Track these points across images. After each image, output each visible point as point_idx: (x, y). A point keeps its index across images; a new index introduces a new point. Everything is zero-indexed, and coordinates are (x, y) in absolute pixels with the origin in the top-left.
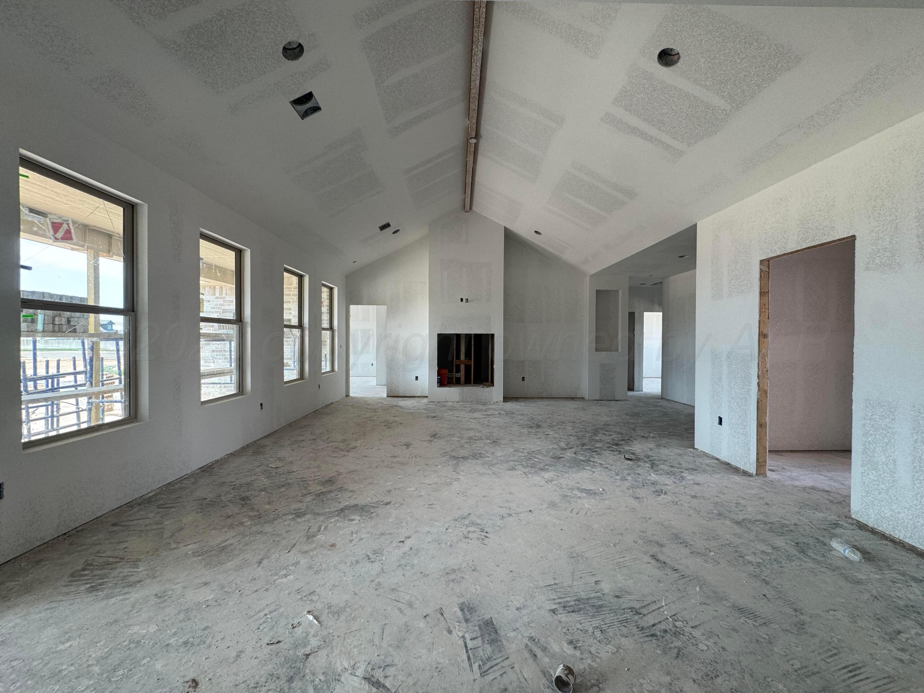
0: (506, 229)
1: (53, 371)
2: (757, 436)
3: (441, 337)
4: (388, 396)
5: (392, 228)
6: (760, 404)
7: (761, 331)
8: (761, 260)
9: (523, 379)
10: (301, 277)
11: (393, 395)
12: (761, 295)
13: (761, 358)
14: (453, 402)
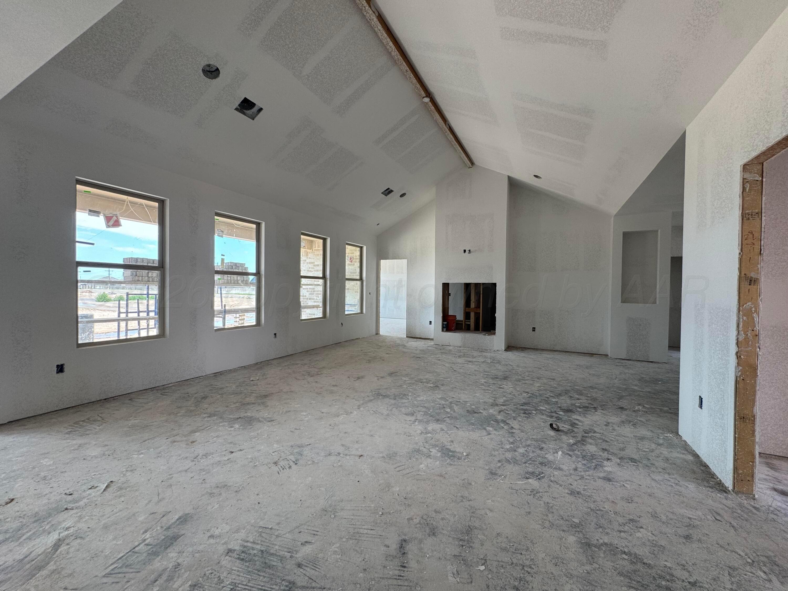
0: (509, 178)
2: (735, 433)
3: (446, 286)
4: (407, 337)
5: (397, 193)
6: (741, 385)
7: (743, 273)
8: (744, 165)
9: (534, 329)
10: (325, 240)
11: (411, 336)
12: (745, 218)
13: (744, 315)
14: (455, 346)
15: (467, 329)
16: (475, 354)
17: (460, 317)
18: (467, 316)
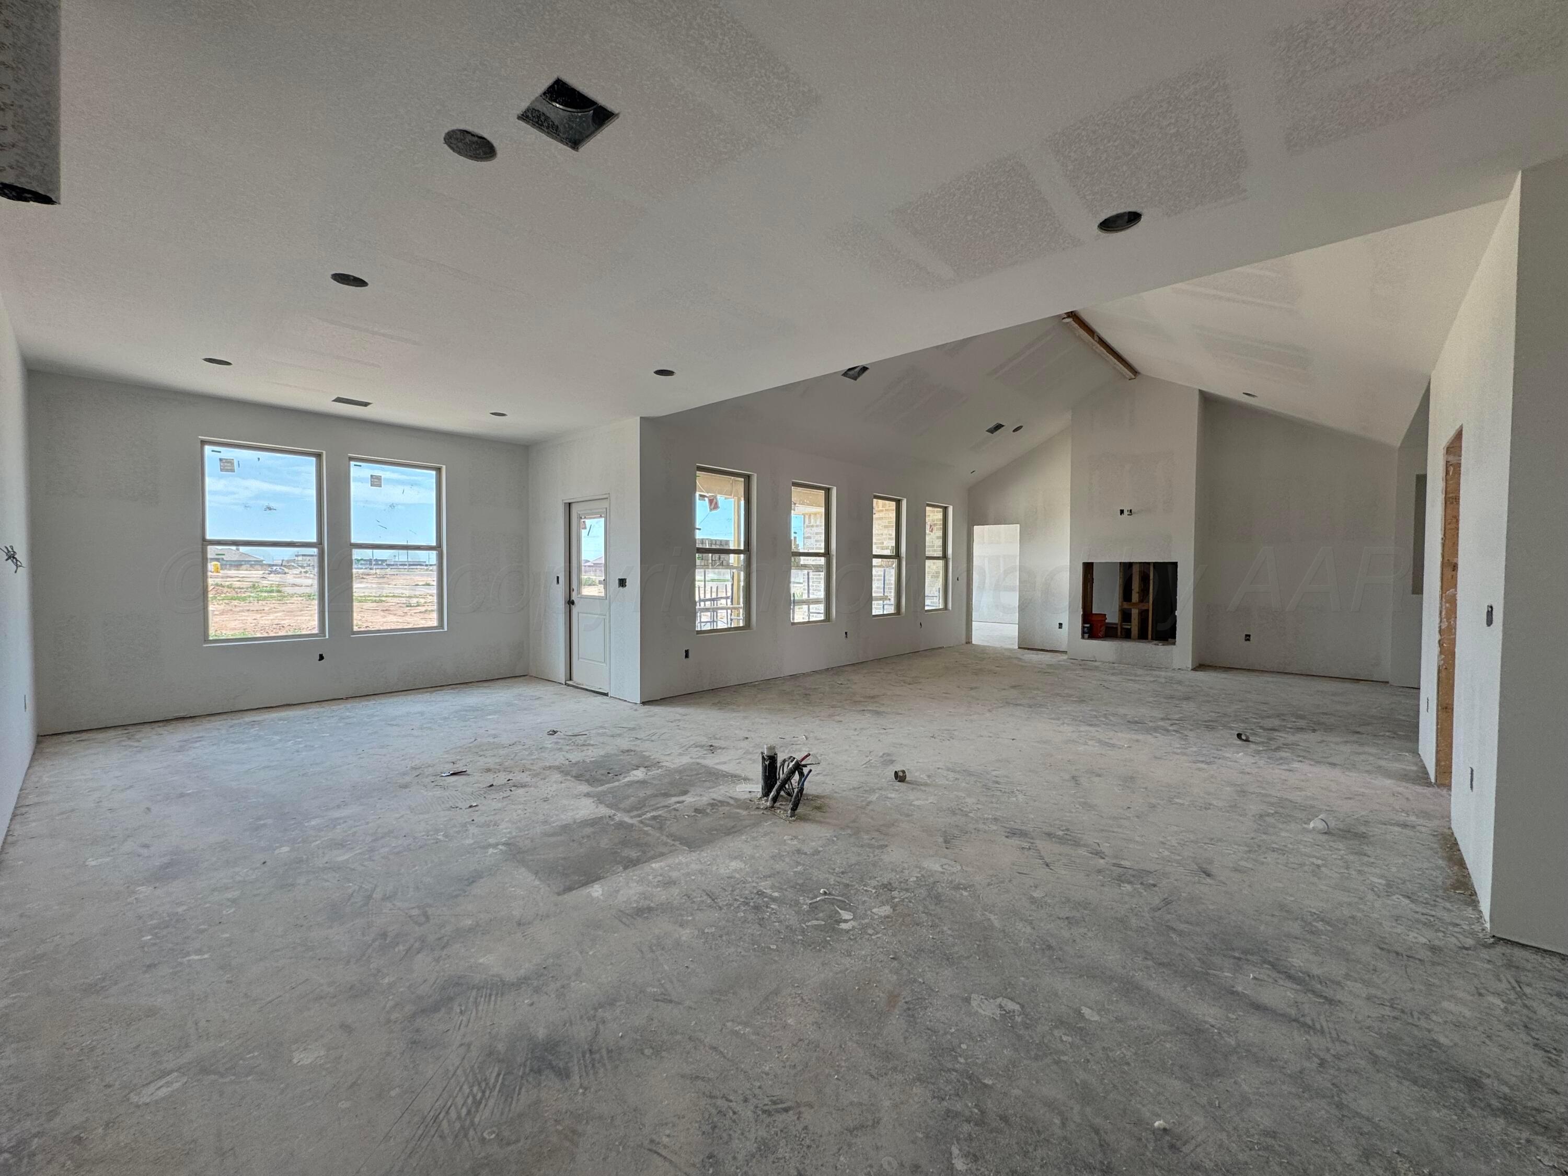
0: (1201, 392)
1: (714, 596)
2: (1437, 725)
3: (1088, 568)
4: (1019, 648)
5: (1009, 426)
6: (1443, 674)
7: (1446, 559)
8: (1448, 448)
9: (1248, 638)
10: (898, 502)
11: (1026, 646)
12: (1448, 503)
13: (1446, 602)
14: (1104, 662)
15: (1127, 635)
16: (1140, 672)
17: (1113, 617)
18: (1126, 616)
